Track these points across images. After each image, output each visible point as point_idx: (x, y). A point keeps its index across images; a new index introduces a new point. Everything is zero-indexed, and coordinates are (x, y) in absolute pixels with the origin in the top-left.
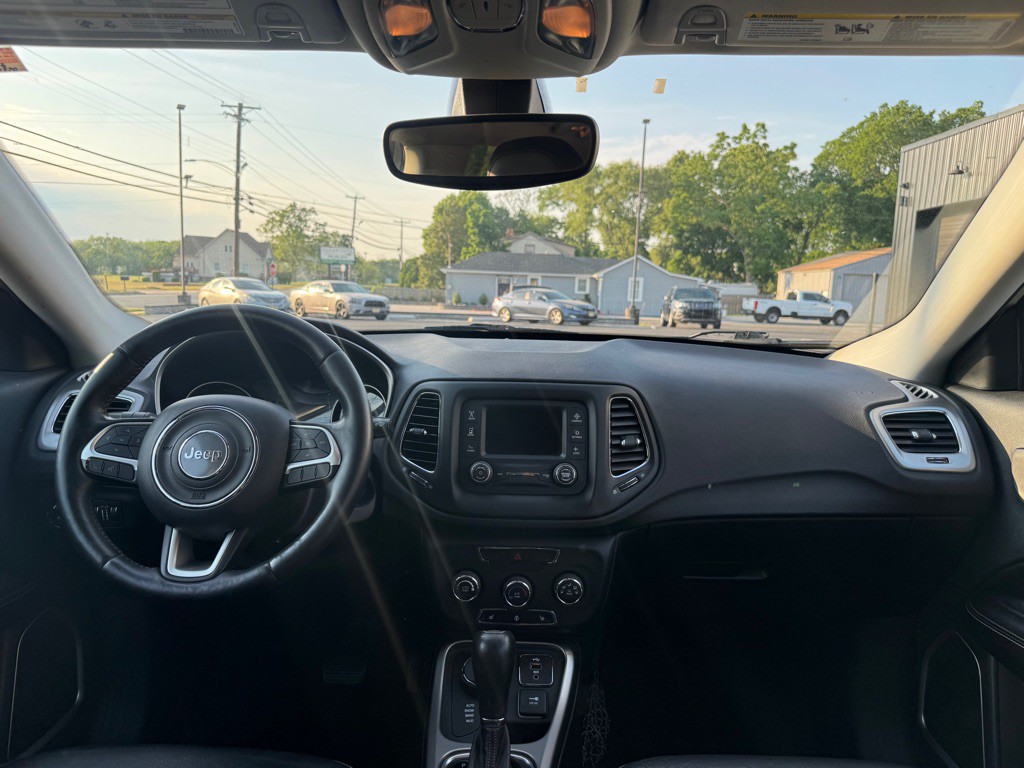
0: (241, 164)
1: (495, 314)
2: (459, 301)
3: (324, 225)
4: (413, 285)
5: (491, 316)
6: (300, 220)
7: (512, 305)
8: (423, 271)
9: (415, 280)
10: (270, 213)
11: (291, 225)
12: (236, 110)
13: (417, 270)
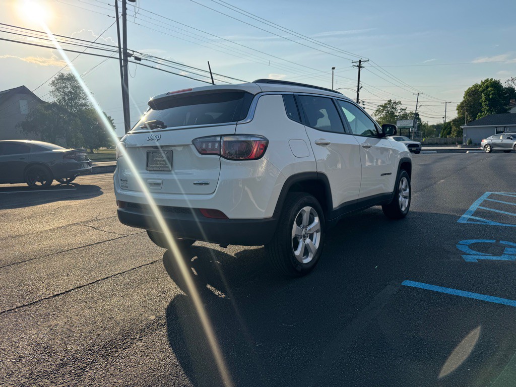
0: (360, 87)
1: (482, 148)
2: (470, 142)
3: (405, 110)
4: (448, 136)
5: (480, 149)
6: (393, 108)
7: (491, 142)
8: (454, 128)
9: (449, 133)
10: (379, 106)
11: (388, 111)
12: (358, 63)
13: (451, 128)
